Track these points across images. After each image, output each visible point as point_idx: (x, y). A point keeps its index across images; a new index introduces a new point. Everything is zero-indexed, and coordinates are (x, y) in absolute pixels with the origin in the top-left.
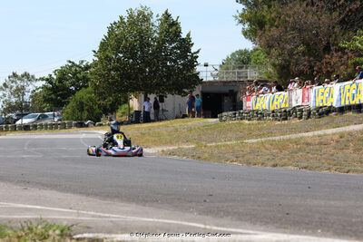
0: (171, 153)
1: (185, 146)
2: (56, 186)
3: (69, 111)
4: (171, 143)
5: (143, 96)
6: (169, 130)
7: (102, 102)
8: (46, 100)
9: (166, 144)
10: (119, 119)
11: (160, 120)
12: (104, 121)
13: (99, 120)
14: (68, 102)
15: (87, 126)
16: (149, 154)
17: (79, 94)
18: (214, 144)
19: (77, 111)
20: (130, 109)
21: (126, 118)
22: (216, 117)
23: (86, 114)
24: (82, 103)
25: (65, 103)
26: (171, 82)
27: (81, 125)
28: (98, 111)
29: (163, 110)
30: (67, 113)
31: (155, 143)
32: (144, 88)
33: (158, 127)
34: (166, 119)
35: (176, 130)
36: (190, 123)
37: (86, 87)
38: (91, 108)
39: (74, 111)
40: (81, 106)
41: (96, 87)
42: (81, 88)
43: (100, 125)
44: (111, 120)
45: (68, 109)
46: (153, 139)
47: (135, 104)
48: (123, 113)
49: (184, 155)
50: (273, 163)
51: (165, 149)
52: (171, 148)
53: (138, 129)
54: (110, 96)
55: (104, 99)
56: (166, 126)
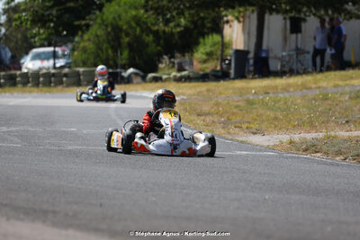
0: (311, 148)
1: (343, 134)
2: (45, 213)
3: (90, 46)
4: (312, 126)
5: (254, 17)
6: (310, 94)
7: (161, 26)
8: (39, 20)
9: (299, 126)
10: (198, 67)
11: (292, 72)
12: (166, 69)
13: (155, 69)
14: (88, 26)
15: (128, 81)
17: (110, 11)
19: (105, 46)
20: (224, 46)
23: (125, 53)
25: (79, 27)
28: (153, 48)
29: (299, 51)
30: (85, 50)
31: (277, 124)
33: (285, 89)
34: (305, 72)
35: (325, 98)
36: (355, 82)
38: (138, 39)
39: (99, 48)
40: (115, 33)
43: (156, 79)
44: (181, 69)
45: (86, 41)
47: (236, 34)
48: (210, 55)
49: (339, 153)
51: (297, 137)
52: (310, 136)
53: (241, 92)
54: (181, 13)
55: (167, 22)
56: (304, 87)
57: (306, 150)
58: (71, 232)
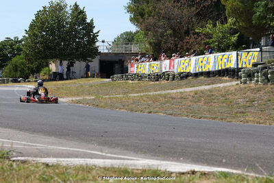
0: (79, 102)
1: (88, 98)
3: (8, 71)
4: (78, 95)
6: (77, 86)
7: (30, 65)
9: (74, 95)
10: (42, 77)
11: (71, 79)
12: (32, 78)
13: (28, 78)
14: (7, 65)
15: (19, 82)
16: (63, 102)
17: (14, 60)
18: (107, 96)
19: (13, 71)
20: (49, 71)
21: (46, 77)
22: (109, 78)
23: (19, 73)
24: (16, 66)
25: (4, 65)
26: (79, 53)
27: (15, 81)
28: (27, 71)
29: (73, 72)
30: (6, 72)
31: (67, 95)
32: (60, 56)
33: (69, 84)
34: (75, 78)
35: (82, 86)
36: (91, 82)
37: (19, 55)
38: (23, 69)
39: (10, 71)
40: (16, 68)
41: (27, 55)
42: (15, 55)
43: (29, 81)
45: (6, 69)
46: (65, 92)
47: (53, 67)
48: (45, 73)
49: (87, 104)
50: (148, 110)
51: (74, 99)
52: (78, 98)
53: (55, 85)
54: (36, 61)
55: (32, 64)
56: (75, 83)
57: (77, 103)
58: (7, 129)
